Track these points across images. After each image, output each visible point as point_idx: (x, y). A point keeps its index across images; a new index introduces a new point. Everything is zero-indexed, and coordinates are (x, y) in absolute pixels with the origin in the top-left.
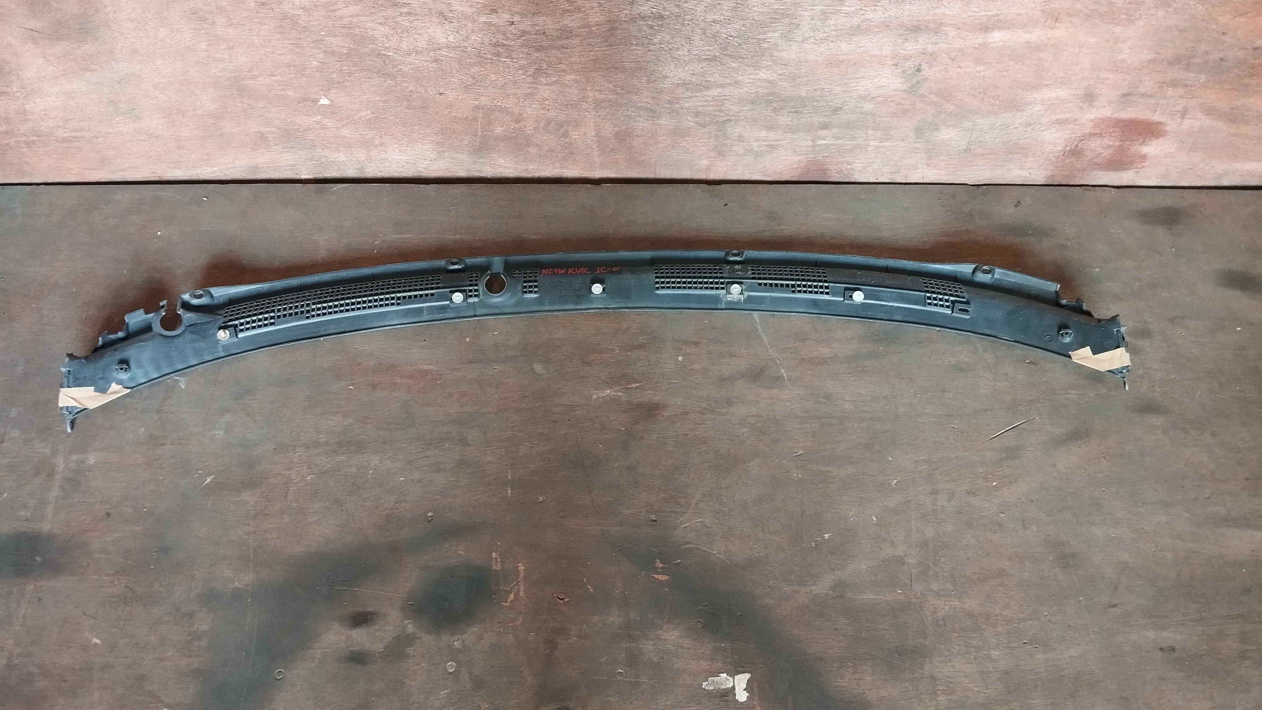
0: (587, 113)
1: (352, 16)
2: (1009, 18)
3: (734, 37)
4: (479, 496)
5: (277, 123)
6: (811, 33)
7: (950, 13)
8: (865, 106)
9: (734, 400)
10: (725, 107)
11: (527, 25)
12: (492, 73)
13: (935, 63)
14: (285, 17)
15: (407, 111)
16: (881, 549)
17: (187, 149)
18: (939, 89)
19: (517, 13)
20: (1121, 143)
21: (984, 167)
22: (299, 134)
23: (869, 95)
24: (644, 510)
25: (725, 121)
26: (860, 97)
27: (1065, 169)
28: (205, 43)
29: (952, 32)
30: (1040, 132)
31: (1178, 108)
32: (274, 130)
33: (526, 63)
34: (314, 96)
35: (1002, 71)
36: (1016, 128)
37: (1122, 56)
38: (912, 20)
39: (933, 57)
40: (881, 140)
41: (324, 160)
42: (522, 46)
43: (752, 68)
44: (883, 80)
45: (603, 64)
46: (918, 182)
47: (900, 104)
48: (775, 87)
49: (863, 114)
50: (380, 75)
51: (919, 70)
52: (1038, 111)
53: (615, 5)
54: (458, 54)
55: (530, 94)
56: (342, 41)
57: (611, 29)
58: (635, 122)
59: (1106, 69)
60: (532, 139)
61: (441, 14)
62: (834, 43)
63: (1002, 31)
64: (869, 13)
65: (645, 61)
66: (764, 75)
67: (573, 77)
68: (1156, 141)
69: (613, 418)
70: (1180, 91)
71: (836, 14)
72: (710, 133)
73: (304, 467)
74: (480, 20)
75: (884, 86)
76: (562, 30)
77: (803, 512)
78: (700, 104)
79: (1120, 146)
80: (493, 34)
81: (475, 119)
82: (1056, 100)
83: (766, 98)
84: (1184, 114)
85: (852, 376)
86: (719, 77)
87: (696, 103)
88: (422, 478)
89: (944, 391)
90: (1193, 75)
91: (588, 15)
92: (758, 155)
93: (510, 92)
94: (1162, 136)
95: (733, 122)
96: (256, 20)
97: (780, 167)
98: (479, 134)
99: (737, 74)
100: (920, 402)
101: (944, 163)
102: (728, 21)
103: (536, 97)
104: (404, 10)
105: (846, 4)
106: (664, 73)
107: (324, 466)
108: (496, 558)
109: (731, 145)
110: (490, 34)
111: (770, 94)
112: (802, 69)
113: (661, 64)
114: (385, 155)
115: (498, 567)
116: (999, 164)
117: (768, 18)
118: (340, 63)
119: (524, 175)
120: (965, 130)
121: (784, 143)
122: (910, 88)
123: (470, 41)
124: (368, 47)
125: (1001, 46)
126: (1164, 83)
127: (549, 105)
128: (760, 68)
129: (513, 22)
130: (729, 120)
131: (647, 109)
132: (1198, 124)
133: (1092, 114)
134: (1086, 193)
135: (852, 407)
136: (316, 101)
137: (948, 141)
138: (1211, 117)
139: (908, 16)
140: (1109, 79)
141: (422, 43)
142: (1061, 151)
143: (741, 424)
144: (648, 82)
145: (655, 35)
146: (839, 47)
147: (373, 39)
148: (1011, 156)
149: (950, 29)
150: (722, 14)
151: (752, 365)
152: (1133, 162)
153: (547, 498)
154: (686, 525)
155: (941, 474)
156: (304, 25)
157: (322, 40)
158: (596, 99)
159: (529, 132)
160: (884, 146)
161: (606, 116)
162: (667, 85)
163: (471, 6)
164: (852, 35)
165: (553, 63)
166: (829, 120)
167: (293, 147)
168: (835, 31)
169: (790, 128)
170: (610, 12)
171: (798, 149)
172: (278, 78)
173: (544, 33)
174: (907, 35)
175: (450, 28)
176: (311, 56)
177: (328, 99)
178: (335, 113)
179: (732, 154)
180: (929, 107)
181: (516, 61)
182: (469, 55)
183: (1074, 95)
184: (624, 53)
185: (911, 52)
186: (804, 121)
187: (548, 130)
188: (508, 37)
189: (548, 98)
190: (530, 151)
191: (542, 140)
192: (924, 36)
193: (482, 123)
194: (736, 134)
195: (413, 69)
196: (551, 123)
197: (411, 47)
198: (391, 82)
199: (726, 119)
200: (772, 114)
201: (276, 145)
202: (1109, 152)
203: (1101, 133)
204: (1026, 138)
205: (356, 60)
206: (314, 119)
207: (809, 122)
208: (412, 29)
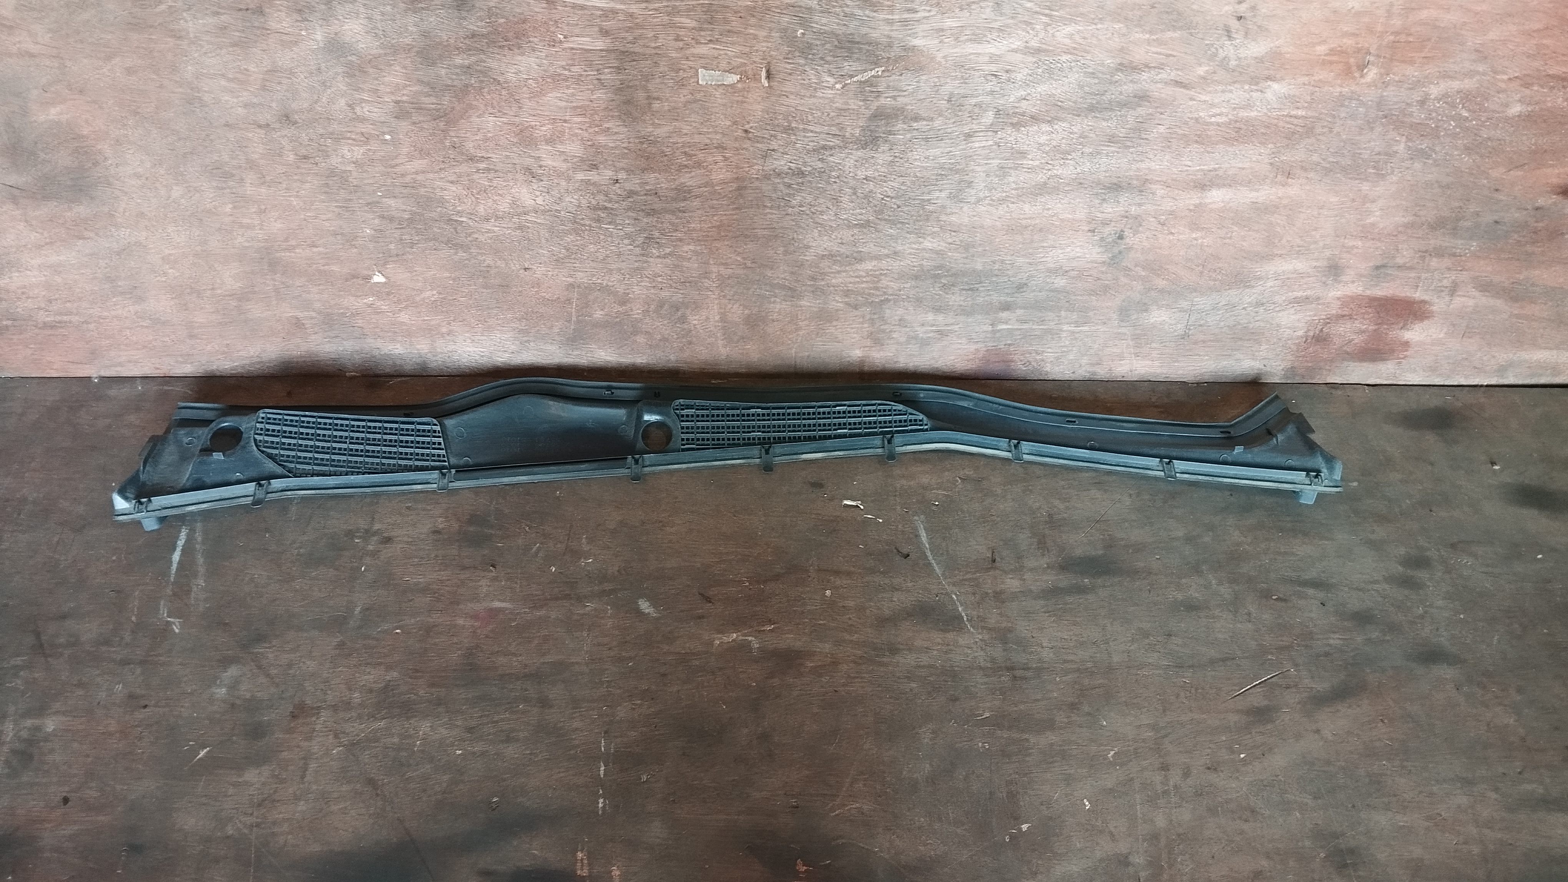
0: (710, 293)
1: (417, 173)
2: (1230, 172)
3: (892, 198)
4: (562, 775)
5: (317, 305)
6: (986, 192)
7: (1157, 167)
8: (1056, 281)
10: (883, 284)
11: (634, 184)
12: (591, 243)
13: (1141, 229)
14: (332, 173)
15: (483, 290)
16: (1098, 844)
17: (202, 339)
18: (1146, 260)
19: (623, 169)
20: (1376, 327)
21: (1208, 358)
22: (346, 319)
23: (1061, 268)
24: (781, 792)
25: (882, 301)
26: (1049, 271)
27: (1308, 359)
28: (231, 206)
29: (1160, 191)
30: (1275, 314)
31: (1445, 283)
32: (314, 314)
33: (633, 229)
34: (366, 272)
35: (1224, 238)
36: (1244, 308)
37: (1371, 220)
38: (1110, 177)
39: (1137, 221)
40: (1077, 324)
41: (376, 353)
42: (629, 209)
43: (916, 236)
44: (1078, 249)
45: (729, 231)
47: (1099, 279)
48: (943, 258)
49: (1053, 291)
50: (450, 245)
51: (1121, 237)
52: (1271, 287)
53: (744, 158)
54: (548, 220)
55: (638, 269)
56: (404, 204)
57: (739, 189)
58: (770, 303)
59: (1352, 236)
60: (640, 325)
61: (528, 170)
63: (1222, 189)
64: (1057, 167)
65: (782, 228)
66: (930, 244)
67: (692, 247)
68: (1421, 325)
69: (740, 670)
70: (1447, 262)
71: (1016, 168)
72: (863, 317)
73: (330, 737)
74: (576, 178)
75: (1078, 257)
76: (679, 190)
77: (992, 795)
78: (852, 280)
79: (1375, 330)
80: (592, 194)
81: (569, 301)
82: (1293, 273)
83: (932, 272)
84: (1453, 290)
85: (1050, 616)
86: (873, 247)
87: (846, 279)
88: (487, 751)
89: (1169, 635)
90: (1463, 241)
91: (710, 171)
93: (614, 266)
94: (1427, 318)
95: (892, 302)
96: (296, 177)
97: (952, 358)
98: (574, 319)
99: (896, 242)
100: (1140, 649)
101: (1156, 352)
102: (884, 179)
103: (645, 272)
104: (482, 166)
106: (805, 242)
107: (356, 735)
108: (582, 859)
109: (891, 331)
110: (588, 195)
111: (938, 267)
112: (976, 236)
113: (801, 230)
114: (453, 346)
115: (585, 872)
116: (1224, 354)
118: (399, 231)
120: (1182, 310)
121: (956, 327)
122: (1112, 260)
123: (564, 204)
124: (435, 211)
125: (1221, 208)
126: (1426, 251)
127: (661, 282)
128: (925, 236)
129: (617, 180)
130: (888, 300)
131: (784, 287)
132: (1471, 303)
133: (1339, 290)
134: (1334, 392)
135: (1051, 655)
136: (369, 277)
137: (1160, 324)
138: (1487, 294)
139: (1105, 171)
140: (1357, 248)
142: (1302, 337)
143: (909, 677)
145: (794, 195)
146: (1021, 209)
147: (442, 201)
148: (1240, 343)
149: (1158, 186)
150: (876, 170)
151: (921, 601)
152: (1392, 351)
153: (652, 776)
154: (837, 813)
155: (1171, 743)
156: (355, 184)
157: (378, 203)
158: (721, 275)
159: (636, 316)
160: (1081, 331)
161: (733, 296)
162: (809, 256)
163: (565, 160)
164: (1037, 195)
165: (667, 230)
166: (1012, 299)
167: (337, 337)
168: (1016, 189)
169: (963, 310)
170: (737, 167)
171: (974, 335)
172: (321, 249)
173: (656, 193)
174: (1104, 194)
175: (538, 187)
176: (364, 221)
177: (383, 275)
178: (392, 293)
179: (892, 341)
180: (1135, 282)
181: (620, 227)
182: (562, 221)
183: (1315, 267)
184: (755, 218)
185: (1110, 215)
186: (980, 300)
187: (660, 314)
188: (611, 198)
189: (661, 273)
190: (638, 340)
191: (654, 326)
192: (1126, 195)
193: (577, 305)
194: (896, 318)
195: (491, 238)
196: (664, 304)
197: (490, 211)
198: (464, 254)
199: (883, 299)
200: (941, 293)
201: (315, 333)
202: (1362, 337)
203: (1351, 315)
204: (1258, 321)
205: (420, 227)
206: (365, 301)
207: (987, 301)
208: (492, 188)
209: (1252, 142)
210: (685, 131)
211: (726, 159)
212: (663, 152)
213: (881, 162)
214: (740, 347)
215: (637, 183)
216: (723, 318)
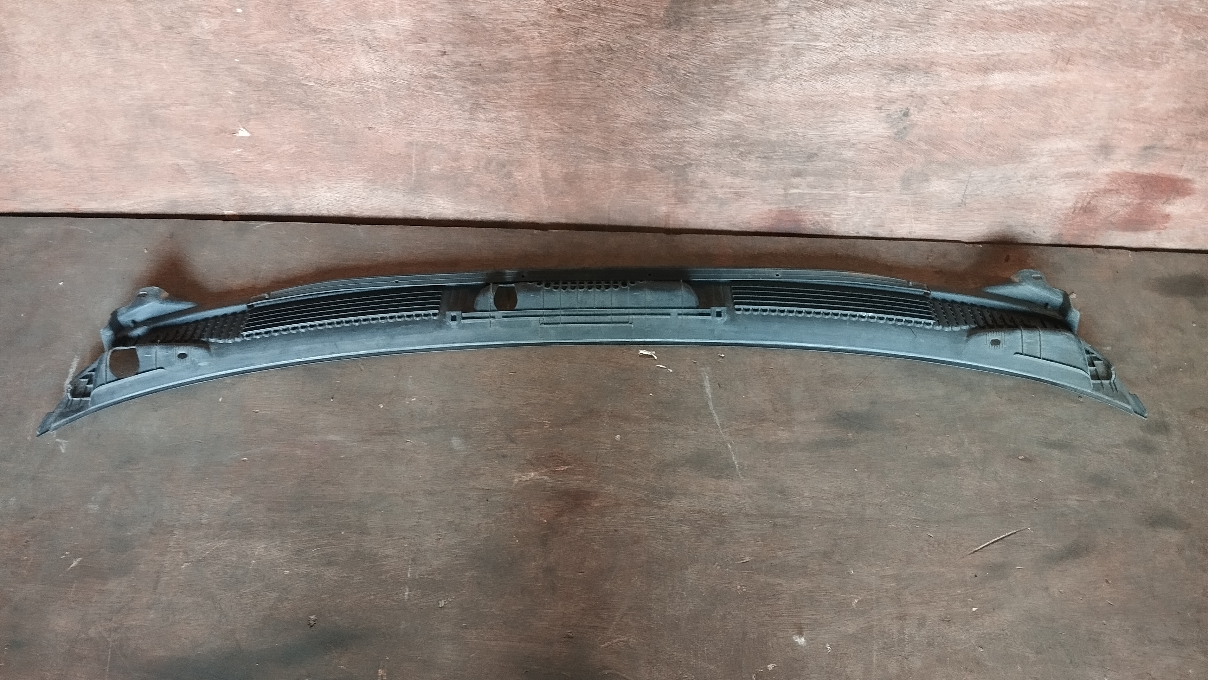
0: (532, 153)
1: (267, 42)
2: (1012, 58)
5: (194, 155)
6: (781, 70)
8: (844, 152)
9: (675, 491)
10: (685, 150)
11: (460, 56)
12: (425, 107)
13: (925, 107)
14: (194, 42)
15: (334, 145)
17: (101, 181)
18: (929, 135)
20: (1141, 201)
21: (981, 223)
22: (219, 167)
23: (849, 141)
24: (559, 623)
25: (685, 165)
26: (838, 143)
27: (1075, 227)
28: (111, 69)
29: (945, 73)
30: (1047, 187)
32: (191, 162)
33: (461, 96)
34: (232, 128)
35: (1003, 118)
36: (1018, 181)
37: (1144, 105)
38: (898, 59)
39: (922, 100)
40: (862, 191)
41: (247, 195)
43: (715, 109)
44: (865, 125)
45: (546, 100)
46: (905, 237)
47: (884, 151)
48: (741, 129)
49: (841, 161)
50: (302, 106)
51: (906, 115)
52: (1045, 163)
53: (558, 35)
54: (386, 86)
55: (467, 130)
56: (259, 69)
57: (555, 62)
58: (585, 163)
59: (1125, 118)
60: (472, 179)
61: (365, 41)
62: (807, 83)
63: (1003, 73)
64: (848, 49)
65: (594, 98)
66: (728, 117)
67: (514, 113)
68: (1182, 200)
69: (535, 507)
71: (810, 50)
72: (668, 178)
73: (181, 553)
74: (408, 50)
75: (866, 132)
76: (500, 62)
77: (745, 634)
78: (657, 146)
79: (1139, 204)
80: (423, 64)
81: (409, 156)
82: (1066, 151)
83: (731, 141)
85: (814, 468)
86: (677, 117)
87: (653, 145)
89: (920, 491)
91: (528, 46)
92: (723, 203)
93: (446, 128)
94: (1189, 194)
95: (694, 167)
96: (164, 45)
97: (748, 216)
98: (414, 172)
99: (698, 114)
100: (892, 503)
101: (934, 217)
102: (687, 56)
103: (475, 134)
104: (324, 37)
106: (615, 111)
107: (203, 553)
108: (383, 674)
109: (693, 192)
110: (420, 65)
111: (736, 137)
112: (771, 111)
113: (611, 101)
114: (312, 192)
116: (998, 220)
117: (732, 53)
118: (256, 92)
119: (465, 217)
120: (960, 181)
121: (752, 190)
122: (897, 134)
123: (399, 72)
124: (287, 76)
125: (1002, 90)
126: (1193, 135)
127: (489, 143)
128: (724, 109)
129: (445, 52)
130: (690, 164)
131: (597, 150)
133: (1108, 168)
134: (1099, 255)
135: (811, 505)
136: (235, 132)
137: (940, 193)
139: (893, 54)
140: (1129, 130)
142: (1071, 208)
143: (681, 520)
145: (604, 69)
146: (813, 87)
147: (292, 68)
148: (1012, 212)
149: (944, 69)
150: (679, 48)
151: (699, 449)
152: (1153, 222)
154: (606, 644)
155: (911, 594)
156: (215, 51)
157: (236, 68)
158: (541, 138)
159: (468, 171)
160: (866, 197)
161: (552, 156)
162: (619, 124)
163: (397, 34)
164: (828, 74)
165: (491, 98)
166: (803, 167)
167: (213, 181)
168: (809, 68)
169: (759, 175)
170: (552, 43)
171: (768, 198)
172: (192, 107)
173: (480, 65)
174: (892, 74)
175: (375, 57)
176: (226, 84)
177: (247, 131)
178: (256, 146)
179: (694, 200)
180: (918, 155)
181: (450, 94)
182: (398, 87)
183: (1088, 146)
184: (570, 89)
185: (897, 94)
186: (774, 167)
187: (489, 170)
188: (441, 68)
189: (488, 135)
190: (471, 192)
191: (484, 180)
192: (913, 76)
193: (416, 161)
194: (698, 180)
195: (337, 101)
196: (492, 162)
197: (334, 77)
198: (315, 114)
199: (686, 163)
200: (738, 159)
201: (195, 178)
202: (1127, 210)
203: (1118, 190)
204: (1031, 193)
205: (274, 89)
206: (234, 152)
207: (780, 168)
208: (334, 57)
209: (1035, 30)
210: (503, 9)
211: (541, 35)
212: (484, 27)
213: (683, 41)
214: (560, 200)
215: (463, 56)
216: (544, 175)
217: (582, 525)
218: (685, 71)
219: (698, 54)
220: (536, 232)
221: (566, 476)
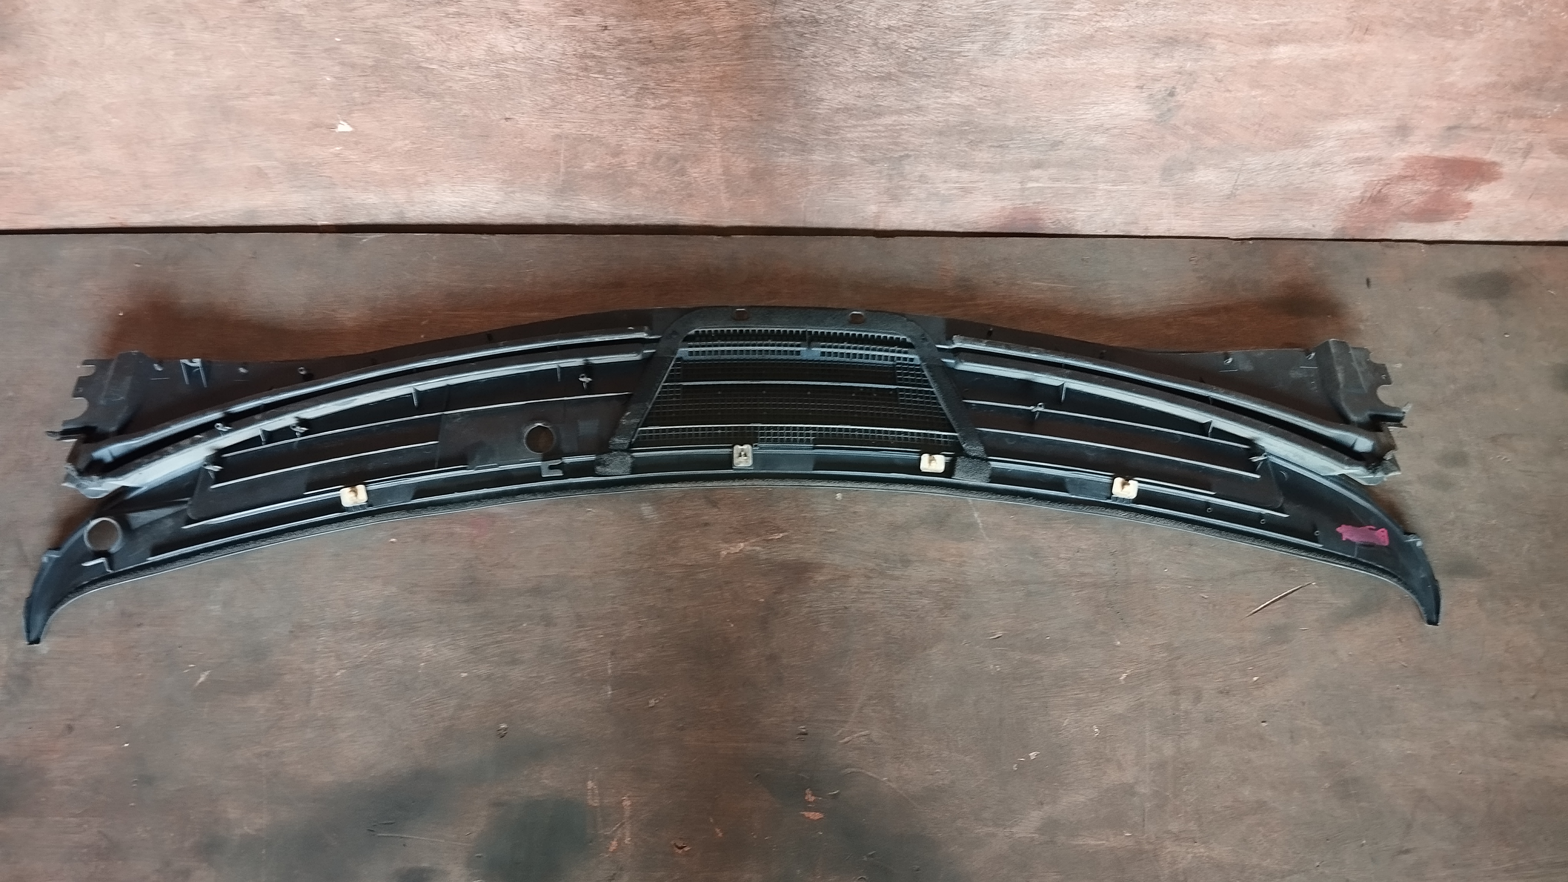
0: (711, 146)
1: (378, 17)
2: (1301, 27)
4: (570, 699)
5: (280, 155)
6: (1024, 45)
7: (1220, 20)
8: (1095, 139)
9: (911, 558)
10: (904, 139)
11: (626, 31)
12: (579, 93)
13: (1194, 86)
14: (282, 17)
15: (461, 140)
16: (1105, 773)
17: (157, 189)
18: (1197, 118)
19: (613, 15)
20: (1439, 188)
21: (1252, 217)
22: (312, 169)
23: (1102, 126)
24: (790, 718)
25: (901, 157)
26: (1089, 128)
27: (1361, 219)
28: (172, 52)
29: (1220, 46)
30: (1332, 174)
31: (1520, 144)
32: (275, 163)
33: (625, 79)
34: (329, 122)
35: (1286, 97)
36: (1299, 169)
37: (1451, 79)
38: (1166, 30)
39: (1191, 78)
40: (1115, 183)
41: (348, 202)
42: (620, 58)
43: (942, 90)
44: (1122, 106)
45: (733, 82)
46: (1163, 235)
47: (1143, 138)
48: (972, 114)
49: (1091, 150)
50: (422, 94)
51: (1172, 94)
52: (1331, 147)
53: (751, 5)
54: (530, 68)
55: (632, 120)
56: (366, 50)
57: (745, 37)
58: (778, 156)
59: (1427, 95)
60: (635, 177)
61: (504, 14)
62: (1055, 59)
63: (1289, 45)
64: (1107, 19)
65: (793, 79)
66: (957, 99)
67: (691, 99)
68: (1487, 186)
69: (749, 584)
70: (1526, 123)
71: (1060, 20)
73: (332, 659)
74: (560, 24)
75: (1122, 114)
76: (676, 38)
77: (1002, 721)
78: (868, 134)
79: (1438, 191)
80: (579, 42)
81: (556, 152)
82: (1357, 133)
83: (958, 128)
84: (1527, 152)
86: (894, 101)
87: (863, 134)
88: (492, 674)
89: (1191, 545)
90: (1545, 103)
91: (712, 18)
92: (945, 200)
93: (604, 117)
94: (1495, 179)
95: (912, 158)
96: (241, 22)
97: (975, 215)
98: (562, 170)
99: (920, 97)
101: (1198, 211)
102: (910, 28)
103: (640, 124)
105: (1075, 7)
106: (818, 95)
107: (360, 657)
108: (592, 789)
109: (909, 188)
110: (574, 42)
111: (965, 123)
112: (1010, 92)
113: (814, 82)
114: (432, 197)
115: (595, 803)
116: (1273, 214)
117: (965, 25)
118: (363, 79)
119: (626, 222)
120: (1230, 170)
121: (981, 185)
122: (1159, 117)
123: (546, 52)
124: (402, 58)
125: (1287, 64)
126: (1505, 112)
127: (658, 134)
128: (952, 90)
129: (606, 27)
130: (908, 156)
131: (793, 141)
132: (1544, 165)
133: (1404, 151)
134: (1388, 250)
135: (1068, 567)
136: (333, 126)
137: (1206, 184)
139: (1160, 24)
140: (1431, 108)
141: (479, 53)
142: (1357, 198)
143: (921, 593)
144: (797, 105)
145: (806, 44)
146: (1063, 63)
147: (408, 48)
148: (1290, 203)
149: (1219, 41)
150: (901, 19)
151: (935, 506)
152: (1453, 212)
153: (661, 701)
154: (846, 740)
155: (1184, 665)
156: (310, 28)
157: (337, 49)
158: (724, 128)
159: (630, 168)
160: (1118, 190)
161: (738, 149)
162: (823, 110)
164: (1081, 48)
165: (663, 81)
166: (1045, 157)
167: (304, 186)
168: (1058, 42)
169: (990, 167)
170: (743, 14)
171: (1001, 193)
172: (278, 97)
173: (651, 42)
174: (1158, 48)
175: (517, 33)
176: (322, 69)
177: (349, 124)
178: (360, 143)
179: (911, 198)
180: (1182, 141)
181: (611, 77)
182: (545, 69)
183: (1382, 127)
184: (762, 69)
185: (1161, 71)
186: (1009, 157)
187: (657, 166)
188: (600, 46)
189: (657, 125)
190: (633, 192)
191: (650, 179)
192: (1182, 50)
193: (565, 157)
194: (916, 174)
195: (467, 87)
196: (661, 157)
197: (463, 59)
198: (437, 103)
199: (902, 154)
200: (967, 149)
201: (280, 183)
202: (1422, 198)
203: (1414, 176)
204: (1312, 181)
205: (386, 74)
206: (331, 150)
207: (1017, 159)
208: (464, 34)
213: (906, 11)
214: (744, 201)
215: (629, 30)
216: (727, 170)
217: (806, 603)
218: (906, 46)
219: (923, 26)
220: (715, 237)
221: (782, 545)
